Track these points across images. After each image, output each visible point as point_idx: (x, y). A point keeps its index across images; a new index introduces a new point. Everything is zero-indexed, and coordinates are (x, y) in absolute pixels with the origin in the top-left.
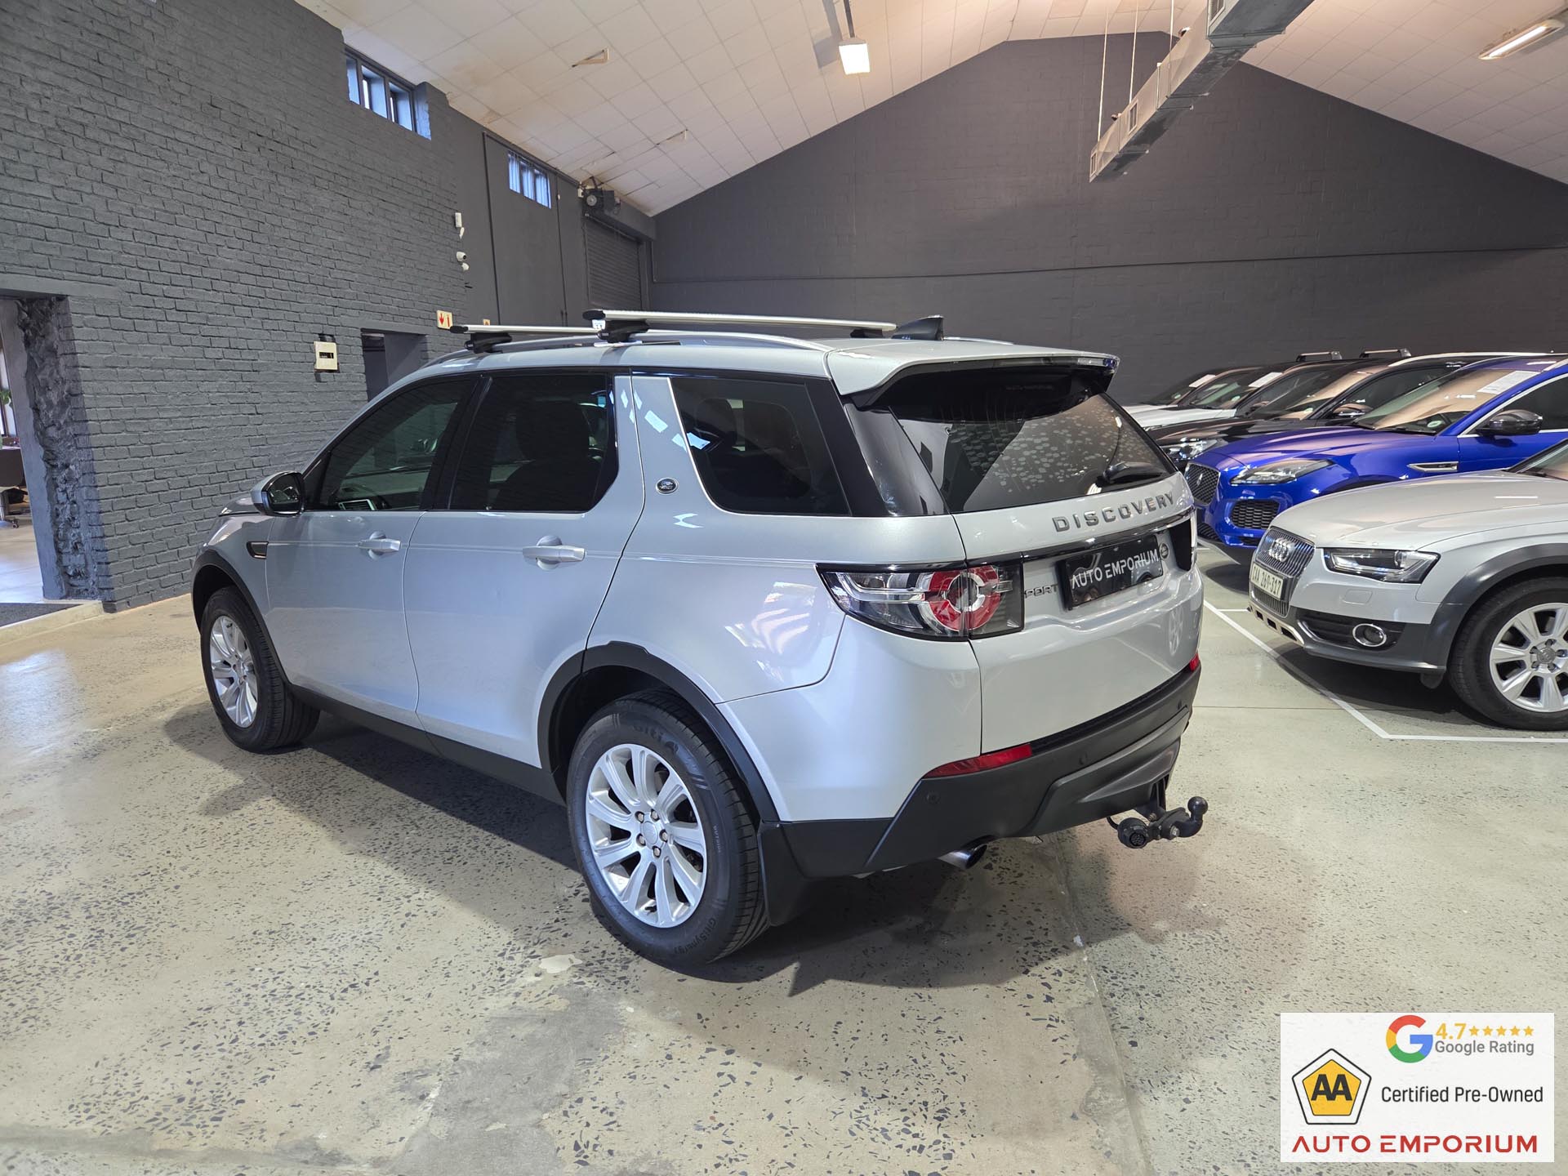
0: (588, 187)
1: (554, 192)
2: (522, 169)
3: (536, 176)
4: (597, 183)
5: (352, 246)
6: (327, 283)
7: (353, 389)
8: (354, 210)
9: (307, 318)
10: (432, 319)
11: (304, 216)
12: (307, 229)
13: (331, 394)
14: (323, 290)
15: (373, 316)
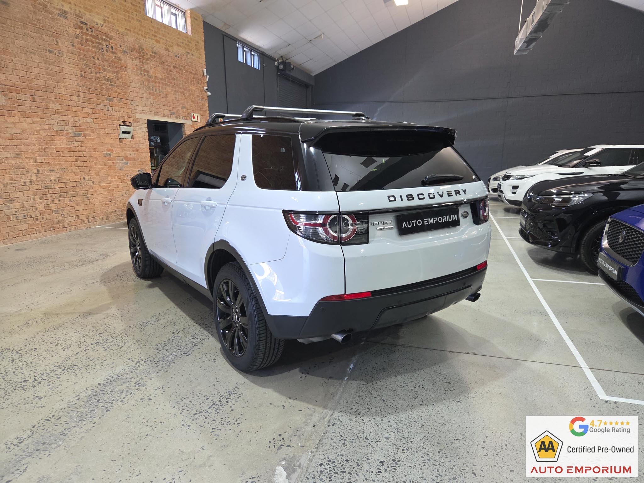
0: (280, 61)
1: (262, 62)
2: (244, 52)
3: (252, 55)
4: (283, 58)
5: (143, 82)
6: (127, 98)
7: (141, 147)
8: (145, 65)
9: (115, 114)
10: (188, 117)
11: (116, 67)
12: (117, 73)
13: (128, 149)
14: (125, 101)
15: (155, 114)
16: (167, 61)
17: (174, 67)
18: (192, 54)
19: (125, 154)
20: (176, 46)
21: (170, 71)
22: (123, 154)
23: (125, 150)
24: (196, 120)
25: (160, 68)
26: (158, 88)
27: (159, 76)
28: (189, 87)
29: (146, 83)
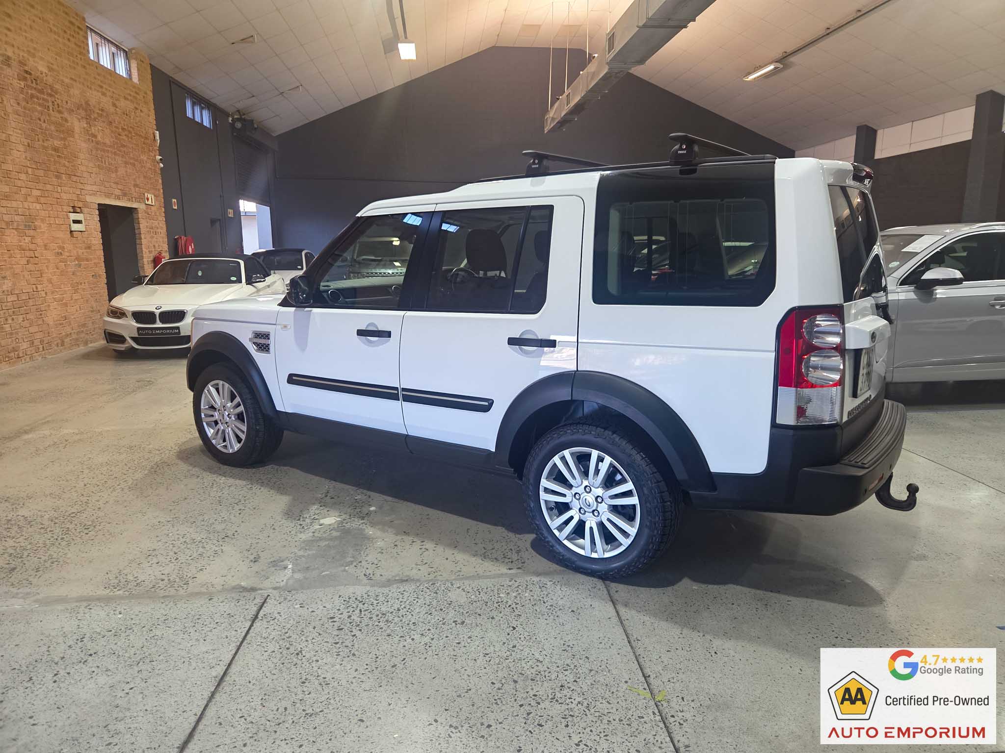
0: (236, 117)
1: (214, 119)
2: (194, 104)
3: (202, 109)
4: (241, 114)
5: (92, 151)
6: (76, 174)
7: (94, 242)
8: (93, 128)
9: (65, 196)
10: (141, 199)
11: (63, 131)
12: (64, 139)
13: (80, 245)
14: (75, 179)
15: (105, 195)
16: (115, 121)
17: (123, 129)
18: (141, 111)
19: (77, 252)
20: (124, 100)
21: (120, 135)
22: (75, 252)
23: (77, 247)
24: (149, 202)
25: (107, 131)
26: (107, 158)
27: (107, 141)
28: (140, 157)
29: (94, 152)
